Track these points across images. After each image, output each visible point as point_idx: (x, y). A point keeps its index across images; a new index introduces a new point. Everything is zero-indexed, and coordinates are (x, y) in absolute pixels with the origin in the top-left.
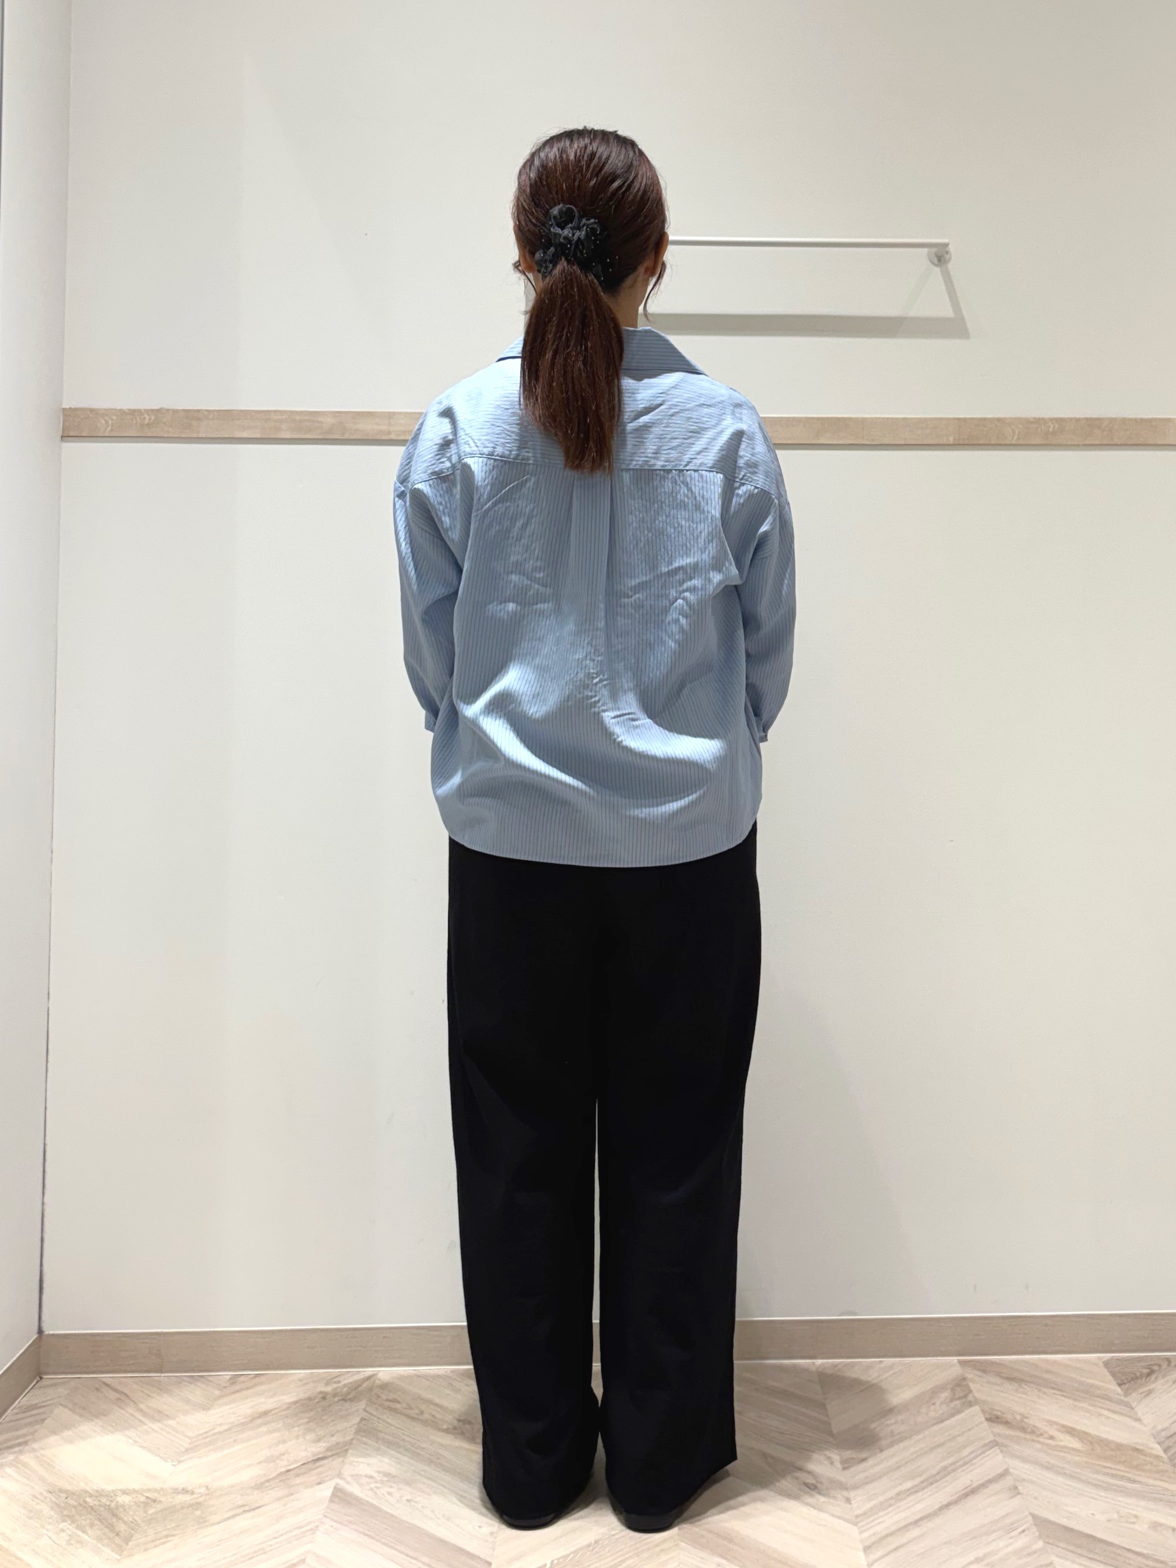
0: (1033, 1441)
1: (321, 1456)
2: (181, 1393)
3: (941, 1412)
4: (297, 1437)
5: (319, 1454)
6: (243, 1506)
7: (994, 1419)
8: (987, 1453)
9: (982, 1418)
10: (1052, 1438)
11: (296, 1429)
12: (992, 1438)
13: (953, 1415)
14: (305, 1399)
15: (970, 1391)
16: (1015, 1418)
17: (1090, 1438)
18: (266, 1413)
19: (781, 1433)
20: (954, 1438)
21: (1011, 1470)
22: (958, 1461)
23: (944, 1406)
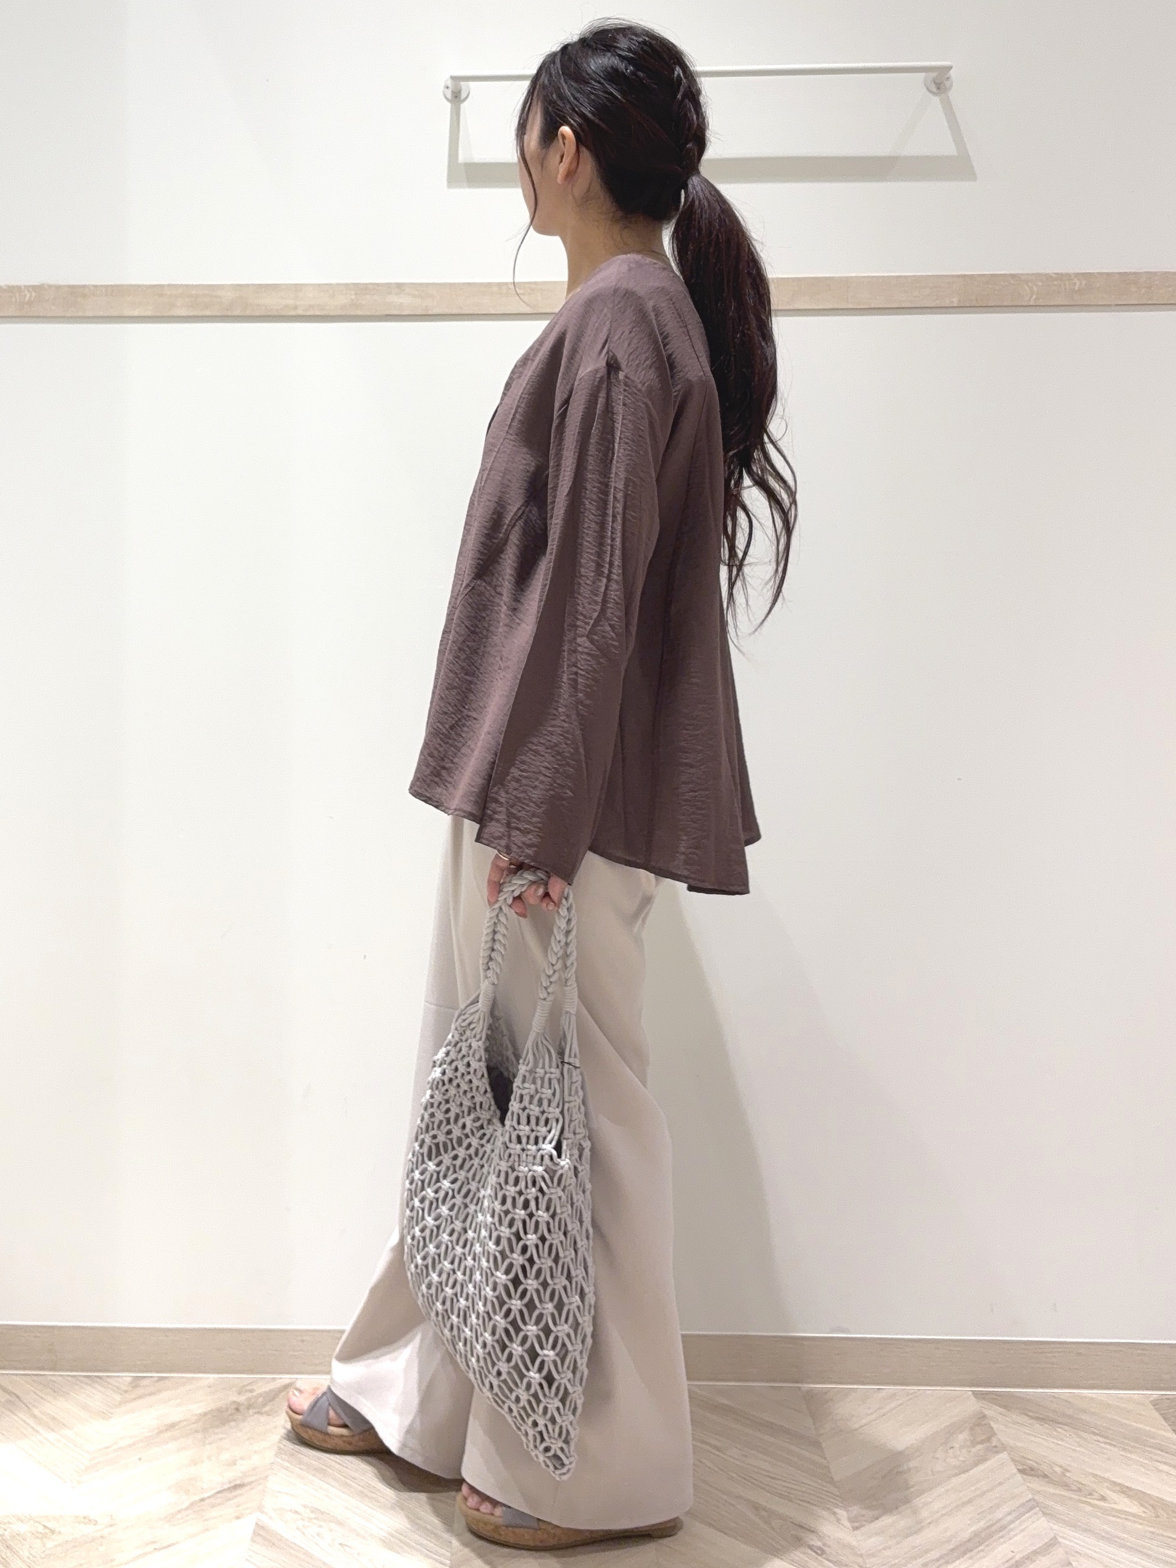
0: (1080, 1501)
1: (238, 1482)
2: (78, 1397)
3: (961, 1459)
4: (209, 1458)
5: (235, 1480)
6: (154, 1542)
7: (1028, 1471)
8: (1027, 1515)
9: (1016, 1471)
10: (1103, 1498)
11: (208, 1447)
12: (1030, 1496)
13: (976, 1464)
14: (220, 1410)
15: (995, 1434)
16: (1055, 1472)
17: (1152, 1502)
18: (173, 1426)
19: (772, 1478)
20: (984, 1493)
21: (1058, 1538)
22: (992, 1525)
23: (964, 1451)
